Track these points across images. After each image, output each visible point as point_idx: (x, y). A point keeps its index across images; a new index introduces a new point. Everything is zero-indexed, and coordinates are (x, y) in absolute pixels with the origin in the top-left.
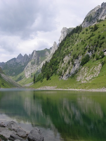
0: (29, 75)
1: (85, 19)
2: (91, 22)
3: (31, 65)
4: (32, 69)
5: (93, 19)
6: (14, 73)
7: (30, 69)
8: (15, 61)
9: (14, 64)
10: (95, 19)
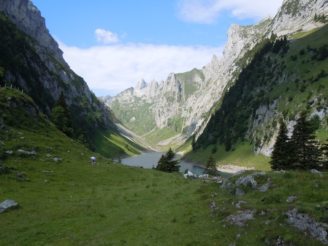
0: (164, 123)
1: (282, 8)
2: (297, 15)
3: (167, 104)
4: (168, 110)
5: (302, 7)
6: (134, 118)
7: (165, 111)
8: (132, 94)
9: (131, 100)
10: (307, 9)
